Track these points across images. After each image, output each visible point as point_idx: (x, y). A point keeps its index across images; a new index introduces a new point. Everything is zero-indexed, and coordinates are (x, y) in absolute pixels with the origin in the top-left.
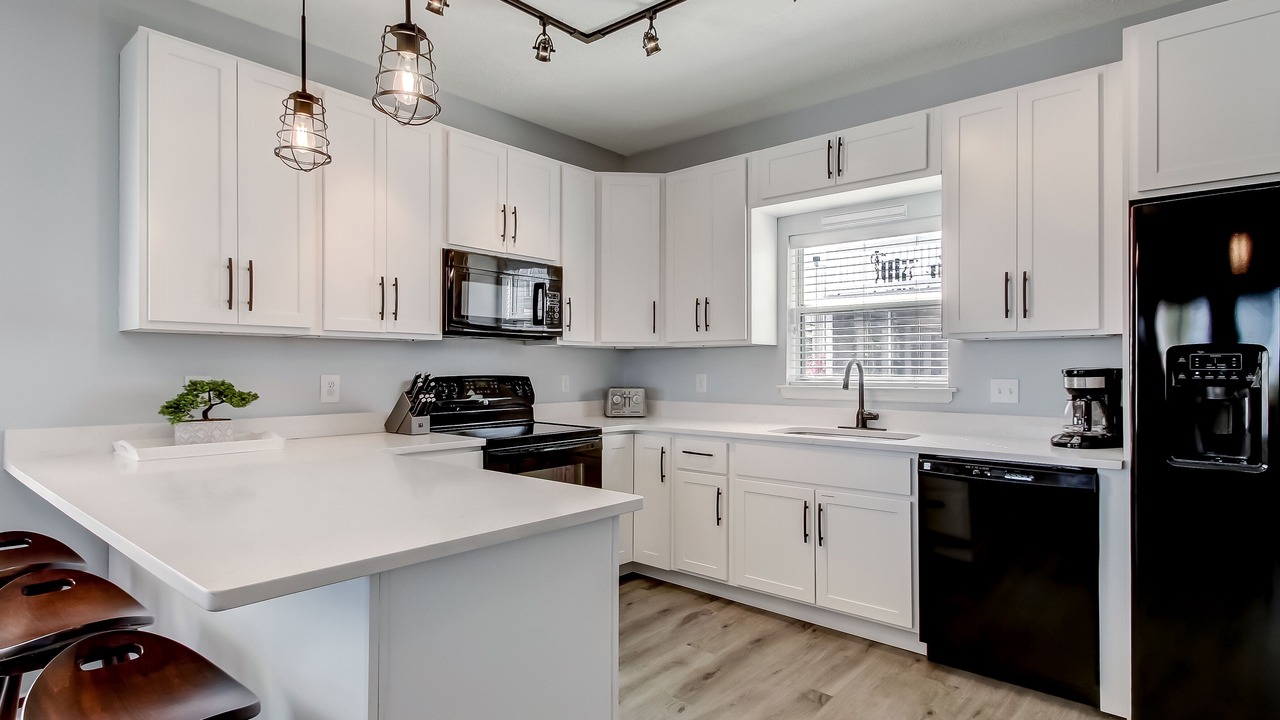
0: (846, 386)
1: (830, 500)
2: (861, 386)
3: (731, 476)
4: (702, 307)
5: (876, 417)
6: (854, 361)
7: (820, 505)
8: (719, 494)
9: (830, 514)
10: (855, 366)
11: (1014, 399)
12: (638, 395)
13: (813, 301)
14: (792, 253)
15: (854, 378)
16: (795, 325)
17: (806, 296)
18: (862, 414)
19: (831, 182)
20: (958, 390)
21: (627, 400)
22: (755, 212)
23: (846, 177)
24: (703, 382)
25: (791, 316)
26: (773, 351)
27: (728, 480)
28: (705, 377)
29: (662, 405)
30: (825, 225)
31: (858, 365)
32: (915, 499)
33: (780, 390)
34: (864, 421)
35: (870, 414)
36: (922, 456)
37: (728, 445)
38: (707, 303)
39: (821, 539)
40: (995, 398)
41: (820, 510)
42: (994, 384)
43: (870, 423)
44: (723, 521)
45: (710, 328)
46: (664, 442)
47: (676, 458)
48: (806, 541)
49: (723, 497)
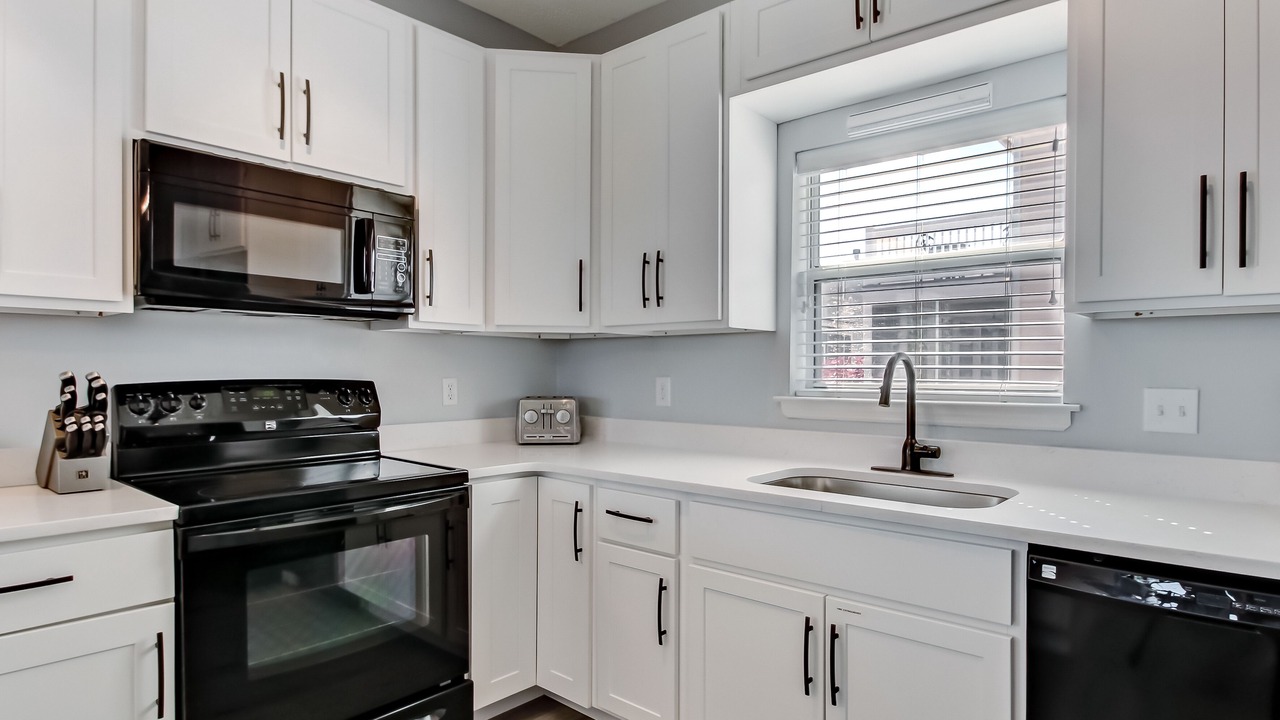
0: (885, 401)
1: (852, 619)
2: (911, 397)
3: (683, 558)
4: (651, 269)
5: (935, 454)
6: (899, 355)
7: (833, 627)
8: (662, 588)
9: (853, 646)
10: (900, 366)
11: (1188, 425)
12: (564, 412)
13: (834, 256)
14: (801, 180)
15: (900, 381)
16: (805, 299)
17: (824, 251)
18: (912, 446)
19: (861, 36)
20: (1082, 408)
21: (547, 418)
22: (735, 103)
23: (890, 23)
24: (664, 390)
25: (800, 285)
26: (772, 341)
27: (678, 565)
28: (667, 382)
29: (608, 426)
30: (854, 128)
31: (907, 364)
32: (1021, 632)
33: (779, 404)
34: (915, 458)
35: (925, 448)
36: (1033, 549)
37: (679, 504)
38: (659, 260)
39: (835, 690)
40: (1151, 423)
41: (834, 636)
42: (1151, 398)
43: (926, 464)
44: (671, 636)
45: (665, 302)
46: (581, 494)
47: (598, 524)
48: (807, 693)
49: (670, 595)
